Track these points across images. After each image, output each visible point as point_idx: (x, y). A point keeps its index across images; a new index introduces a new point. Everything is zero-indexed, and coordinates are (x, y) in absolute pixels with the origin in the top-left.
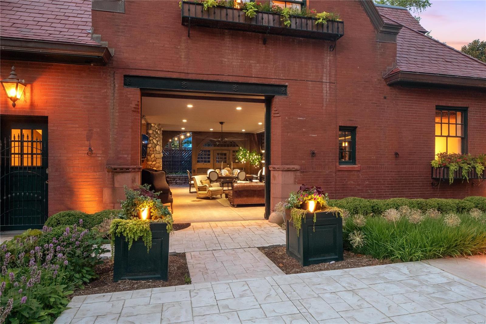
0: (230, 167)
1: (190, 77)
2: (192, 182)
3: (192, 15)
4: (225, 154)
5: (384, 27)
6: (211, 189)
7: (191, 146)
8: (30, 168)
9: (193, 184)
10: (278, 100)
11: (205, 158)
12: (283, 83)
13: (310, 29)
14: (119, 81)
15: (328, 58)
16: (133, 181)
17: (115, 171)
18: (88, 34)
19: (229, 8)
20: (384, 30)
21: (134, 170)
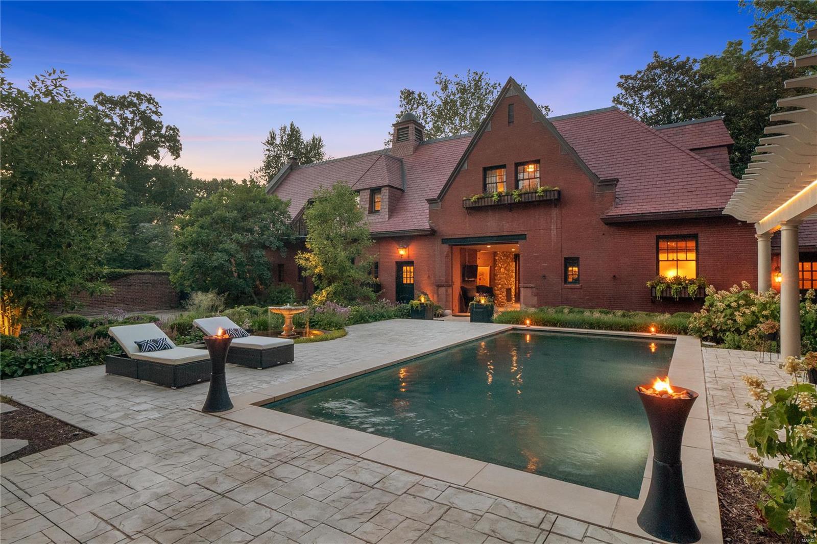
1: (471, 236)
8: (409, 284)
12: (523, 233)
13: (535, 199)
14: (440, 242)
17: (439, 286)
20: (600, 184)
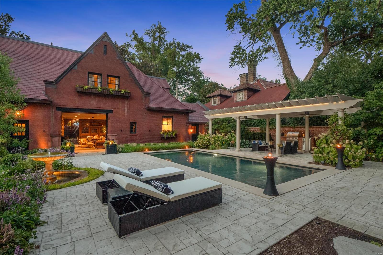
0: (98, 135)
2: (79, 142)
3: (80, 90)
4: (96, 129)
5: (145, 93)
6: (88, 144)
7: (78, 124)
8: (20, 136)
9: (80, 143)
10: (110, 114)
11: (86, 131)
12: (111, 110)
13: (119, 94)
15: (127, 102)
16: (59, 140)
17: (53, 137)
18: (43, 94)
19: (93, 88)
21: (59, 136)
